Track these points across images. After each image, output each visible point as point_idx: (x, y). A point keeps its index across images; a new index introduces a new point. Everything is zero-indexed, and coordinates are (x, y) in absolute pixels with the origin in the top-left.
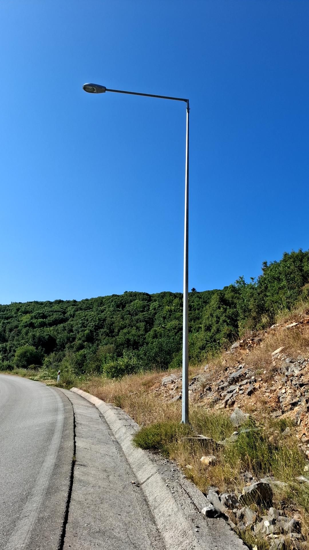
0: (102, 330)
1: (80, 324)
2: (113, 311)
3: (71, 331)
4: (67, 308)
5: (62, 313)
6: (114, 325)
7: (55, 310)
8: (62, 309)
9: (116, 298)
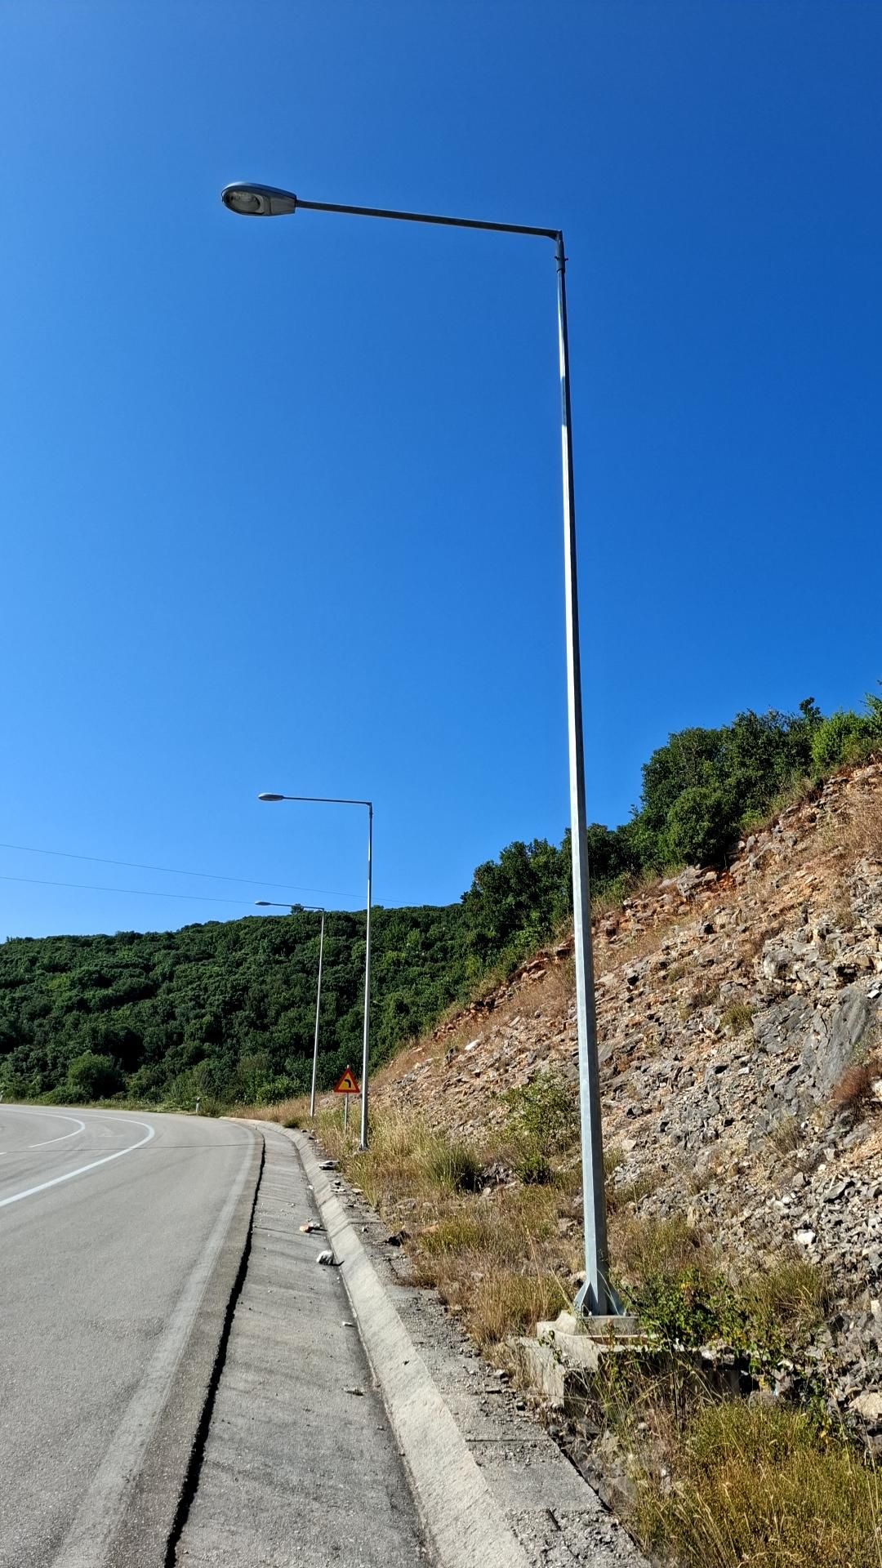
1: (191, 1000)
3: (171, 1016)
5: (141, 968)
6: (266, 1000)
7: (124, 961)
8: (141, 957)
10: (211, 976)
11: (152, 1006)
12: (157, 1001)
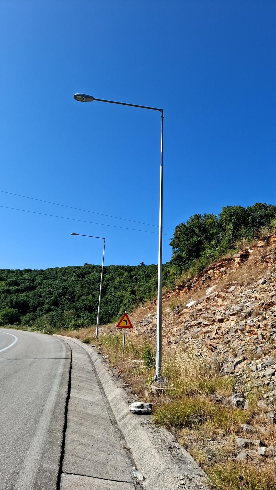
0: (65, 297)
1: (47, 291)
2: (75, 280)
3: (40, 297)
4: (35, 276)
5: (31, 280)
6: (74, 293)
7: (25, 278)
8: (31, 277)
9: (77, 270)
10: (55, 284)
11: (34, 293)
12: (35, 291)
